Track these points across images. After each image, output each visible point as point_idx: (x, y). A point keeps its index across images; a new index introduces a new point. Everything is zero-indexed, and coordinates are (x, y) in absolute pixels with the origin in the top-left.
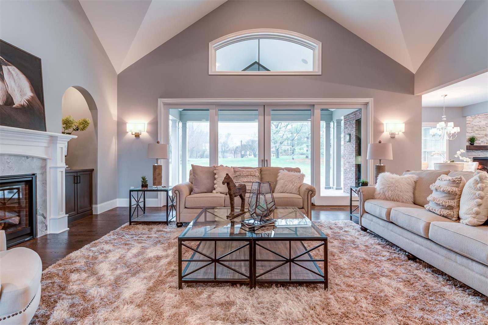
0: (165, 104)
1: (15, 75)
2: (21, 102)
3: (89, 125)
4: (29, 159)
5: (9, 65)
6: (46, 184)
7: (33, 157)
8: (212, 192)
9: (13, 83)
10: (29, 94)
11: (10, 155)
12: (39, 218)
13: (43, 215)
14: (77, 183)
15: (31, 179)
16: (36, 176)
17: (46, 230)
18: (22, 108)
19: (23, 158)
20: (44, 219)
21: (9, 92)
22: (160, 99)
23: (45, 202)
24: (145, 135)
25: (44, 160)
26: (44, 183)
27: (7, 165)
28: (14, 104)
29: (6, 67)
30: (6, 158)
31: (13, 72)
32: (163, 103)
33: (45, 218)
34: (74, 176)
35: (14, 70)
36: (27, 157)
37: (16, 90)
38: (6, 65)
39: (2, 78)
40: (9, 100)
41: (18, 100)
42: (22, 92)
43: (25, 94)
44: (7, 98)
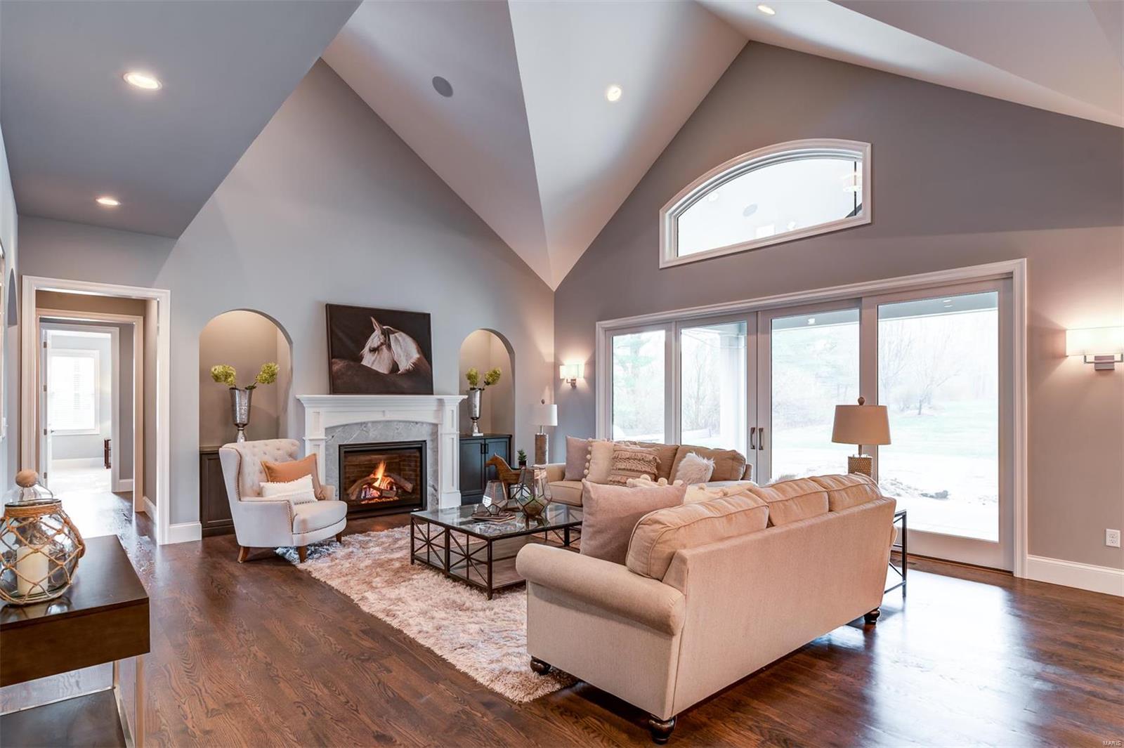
0: (607, 330)
1: (401, 341)
2: (406, 366)
3: (500, 376)
4: (419, 424)
5: (396, 332)
6: (438, 451)
7: (423, 423)
8: (581, 481)
9: (399, 350)
10: (416, 355)
11: (400, 421)
12: (430, 490)
13: (433, 487)
14: (485, 453)
15: (420, 446)
16: (426, 444)
17: (438, 504)
18: (408, 373)
19: (412, 424)
20: (434, 492)
21: (396, 358)
22: (599, 323)
23: (436, 472)
24: (581, 382)
25: (436, 425)
26: (436, 451)
27: (396, 431)
28: (400, 371)
29: (393, 335)
30: (395, 424)
31: (400, 338)
32: (602, 328)
33: (436, 490)
34: (481, 445)
35: (401, 336)
36: (417, 423)
37: (402, 355)
38: (393, 333)
39: (389, 347)
40: (395, 368)
41: (404, 365)
42: (408, 356)
43: (411, 358)
44: (393, 365)
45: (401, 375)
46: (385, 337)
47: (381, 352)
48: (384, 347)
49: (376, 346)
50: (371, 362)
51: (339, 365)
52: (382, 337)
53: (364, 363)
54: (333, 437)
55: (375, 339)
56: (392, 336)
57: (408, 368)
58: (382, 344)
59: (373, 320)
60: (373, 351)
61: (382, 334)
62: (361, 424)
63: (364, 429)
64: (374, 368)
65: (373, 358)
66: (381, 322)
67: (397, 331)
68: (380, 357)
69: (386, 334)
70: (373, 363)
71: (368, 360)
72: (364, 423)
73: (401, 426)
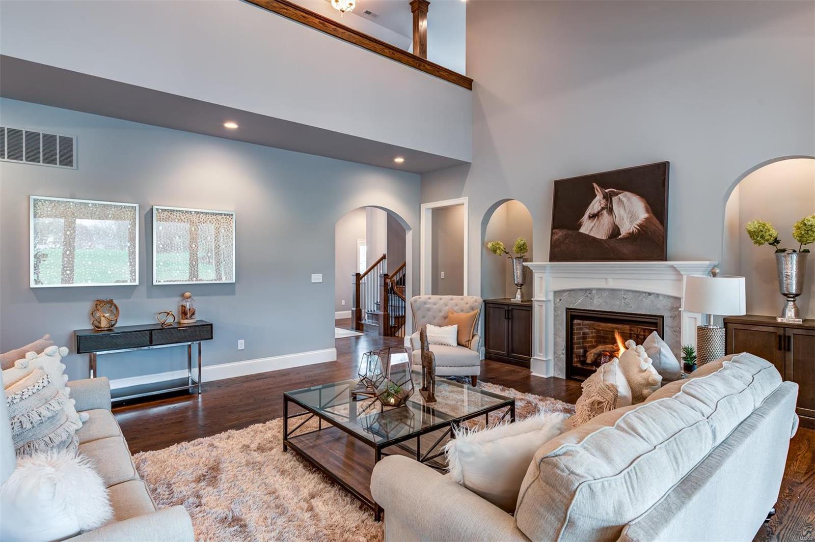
1: (625, 202)
2: (629, 230)
4: (652, 297)
5: (620, 193)
7: (658, 295)
9: (622, 211)
10: (643, 215)
14: (784, 350)
15: (654, 320)
16: (663, 319)
18: (631, 237)
19: (644, 295)
21: (616, 223)
25: (677, 299)
27: (623, 301)
28: (620, 235)
29: (616, 197)
30: (622, 293)
31: (624, 199)
35: (625, 196)
36: (650, 294)
37: (626, 217)
38: (617, 194)
39: (611, 211)
40: (615, 231)
41: (627, 228)
42: (632, 217)
43: (636, 219)
44: (614, 230)
45: (621, 239)
46: (607, 200)
47: (600, 218)
48: (605, 212)
49: (596, 211)
50: (589, 230)
51: (560, 234)
52: (603, 202)
53: (582, 230)
54: (560, 300)
55: (596, 205)
56: (615, 199)
57: (631, 231)
58: (603, 209)
59: (595, 185)
60: (592, 217)
61: (604, 198)
62: (586, 290)
63: (589, 295)
64: (592, 234)
65: (592, 225)
66: (603, 186)
67: (621, 191)
68: (600, 222)
69: (608, 198)
70: (591, 230)
71: (587, 227)
72: (589, 289)
73: (630, 295)
